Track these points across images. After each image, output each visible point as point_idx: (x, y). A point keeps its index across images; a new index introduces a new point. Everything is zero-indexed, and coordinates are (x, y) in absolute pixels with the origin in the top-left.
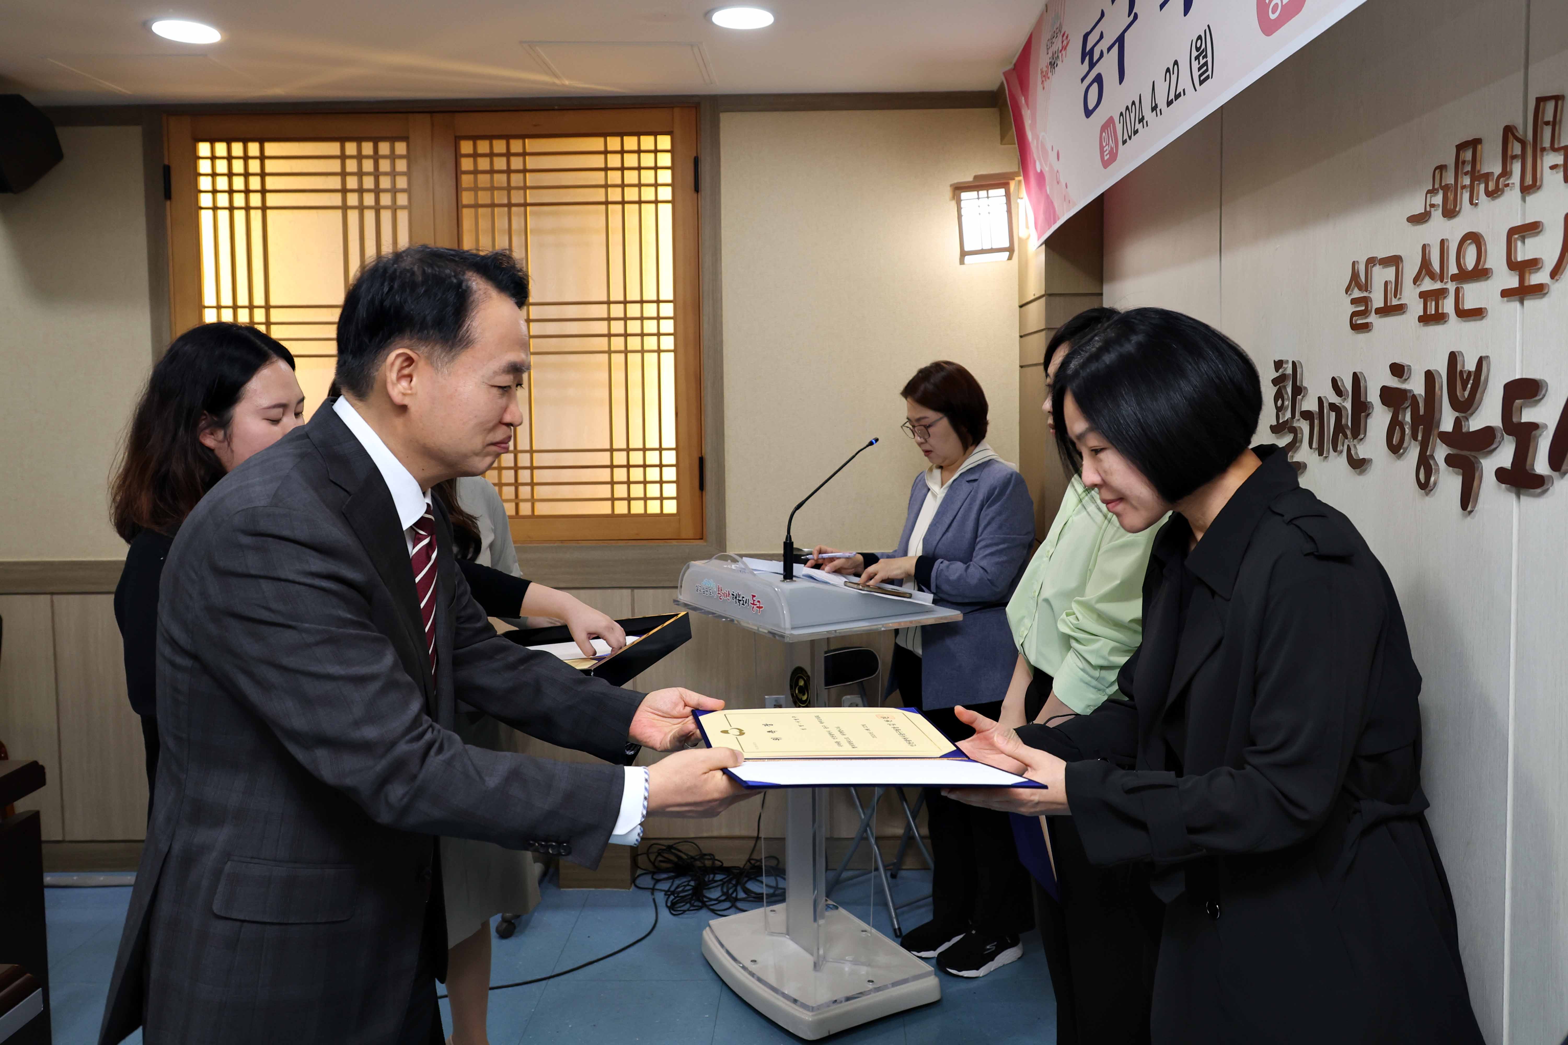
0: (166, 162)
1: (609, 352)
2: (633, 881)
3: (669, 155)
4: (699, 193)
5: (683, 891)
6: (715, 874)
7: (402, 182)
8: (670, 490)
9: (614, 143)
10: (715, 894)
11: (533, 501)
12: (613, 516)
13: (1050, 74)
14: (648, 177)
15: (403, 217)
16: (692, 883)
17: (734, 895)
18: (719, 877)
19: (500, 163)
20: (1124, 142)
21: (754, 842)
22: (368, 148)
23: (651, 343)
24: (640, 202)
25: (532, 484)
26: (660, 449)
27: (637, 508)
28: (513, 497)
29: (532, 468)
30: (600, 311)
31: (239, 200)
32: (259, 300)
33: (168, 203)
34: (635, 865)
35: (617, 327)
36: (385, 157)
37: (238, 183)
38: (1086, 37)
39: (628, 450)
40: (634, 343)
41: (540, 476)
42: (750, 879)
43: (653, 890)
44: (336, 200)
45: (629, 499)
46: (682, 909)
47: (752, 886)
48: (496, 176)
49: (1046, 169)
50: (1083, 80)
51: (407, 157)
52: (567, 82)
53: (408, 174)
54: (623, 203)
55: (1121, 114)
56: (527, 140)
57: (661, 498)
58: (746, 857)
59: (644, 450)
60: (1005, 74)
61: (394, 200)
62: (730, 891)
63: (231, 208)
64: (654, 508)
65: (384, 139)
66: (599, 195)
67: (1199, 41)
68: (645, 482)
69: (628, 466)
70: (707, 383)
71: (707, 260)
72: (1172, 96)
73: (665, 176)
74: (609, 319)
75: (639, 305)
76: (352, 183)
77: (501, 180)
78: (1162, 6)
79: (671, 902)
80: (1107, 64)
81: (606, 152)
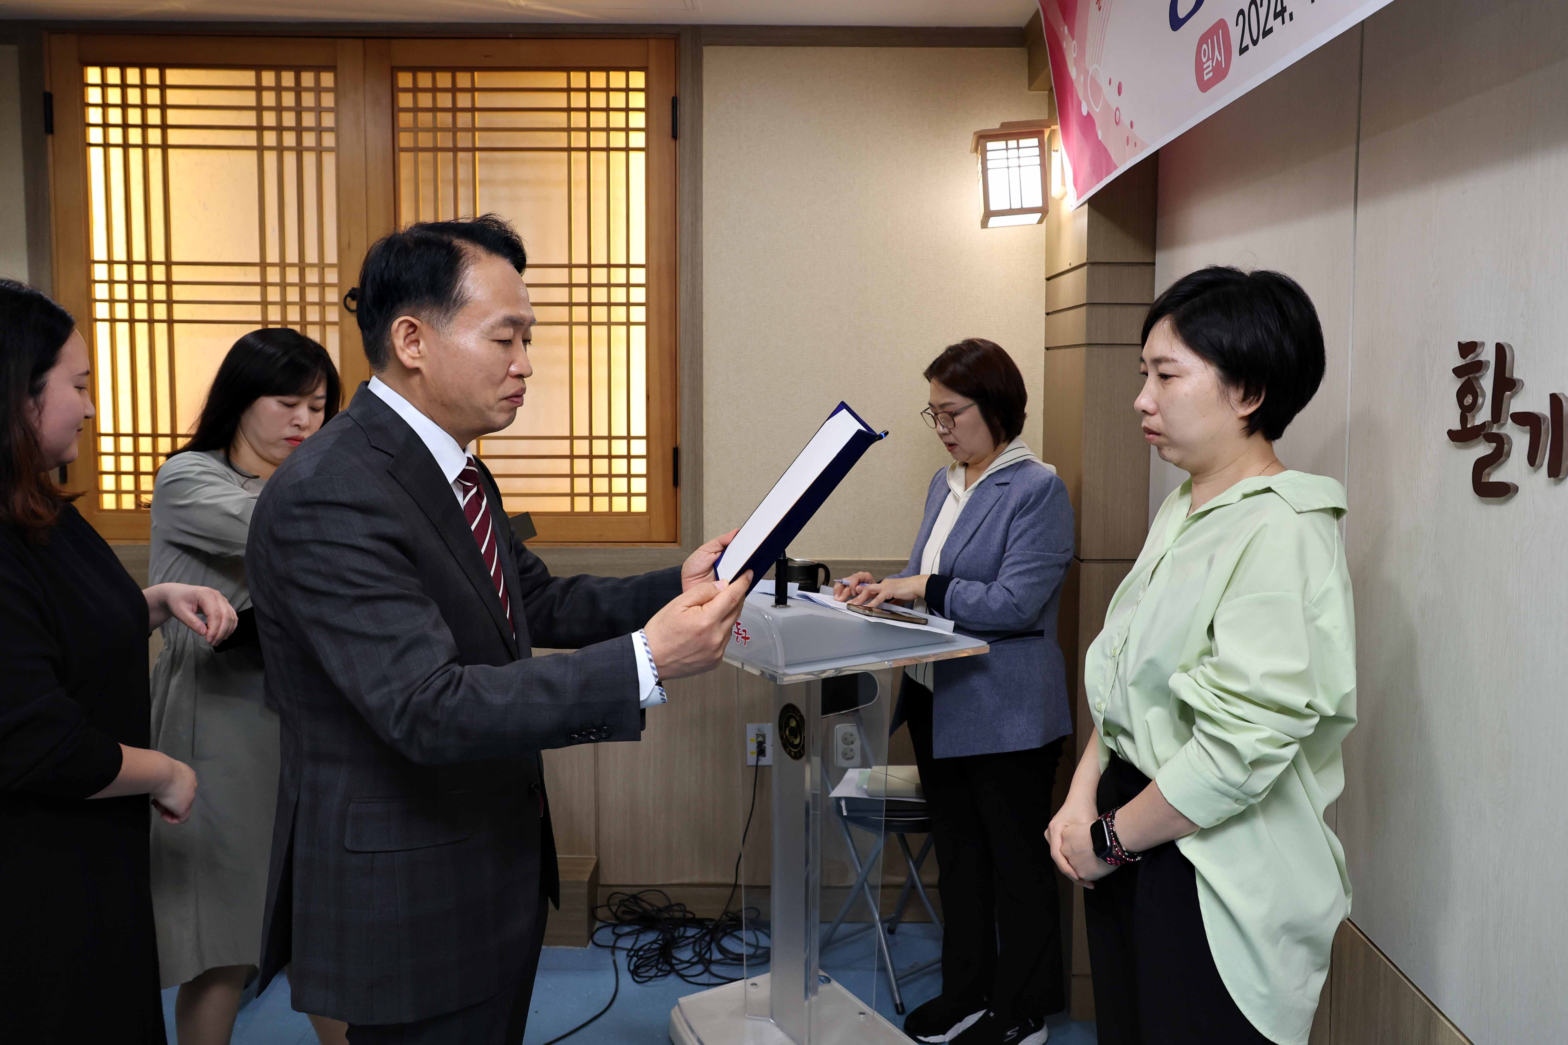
0: (48, 90)
1: (570, 324)
2: (591, 937)
3: (642, 95)
4: (678, 141)
5: (649, 952)
6: (685, 927)
7: (328, 120)
8: (640, 485)
9: (578, 79)
10: (686, 954)
12: (572, 514)
14: (618, 119)
15: (329, 160)
16: (661, 940)
17: (708, 957)
18: (691, 932)
19: (445, 100)
21: (731, 890)
22: (288, 78)
23: (619, 314)
24: (608, 149)
26: (629, 438)
27: (601, 504)
30: (561, 275)
31: (135, 136)
32: (158, 254)
33: (50, 138)
34: (593, 916)
35: (580, 295)
36: (308, 89)
37: (134, 116)
39: (591, 438)
42: (726, 934)
43: (614, 948)
44: (250, 139)
45: (591, 495)
46: (647, 974)
47: (728, 943)
48: (439, 115)
51: (334, 90)
53: (336, 110)
54: (588, 149)
56: (476, 74)
57: (629, 495)
58: (723, 907)
59: (610, 438)
61: (319, 140)
62: (703, 951)
63: (126, 146)
64: (620, 505)
65: (308, 68)
66: (560, 140)
68: (610, 476)
69: (591, 457)
70: (684, 361)
71: (686, 218)
73: (638, 120)
74: (570, 285)
75: (605, 270)
76: (269, 119)
77: (445, 120)
79: (634, 964)
81: (569, 90)
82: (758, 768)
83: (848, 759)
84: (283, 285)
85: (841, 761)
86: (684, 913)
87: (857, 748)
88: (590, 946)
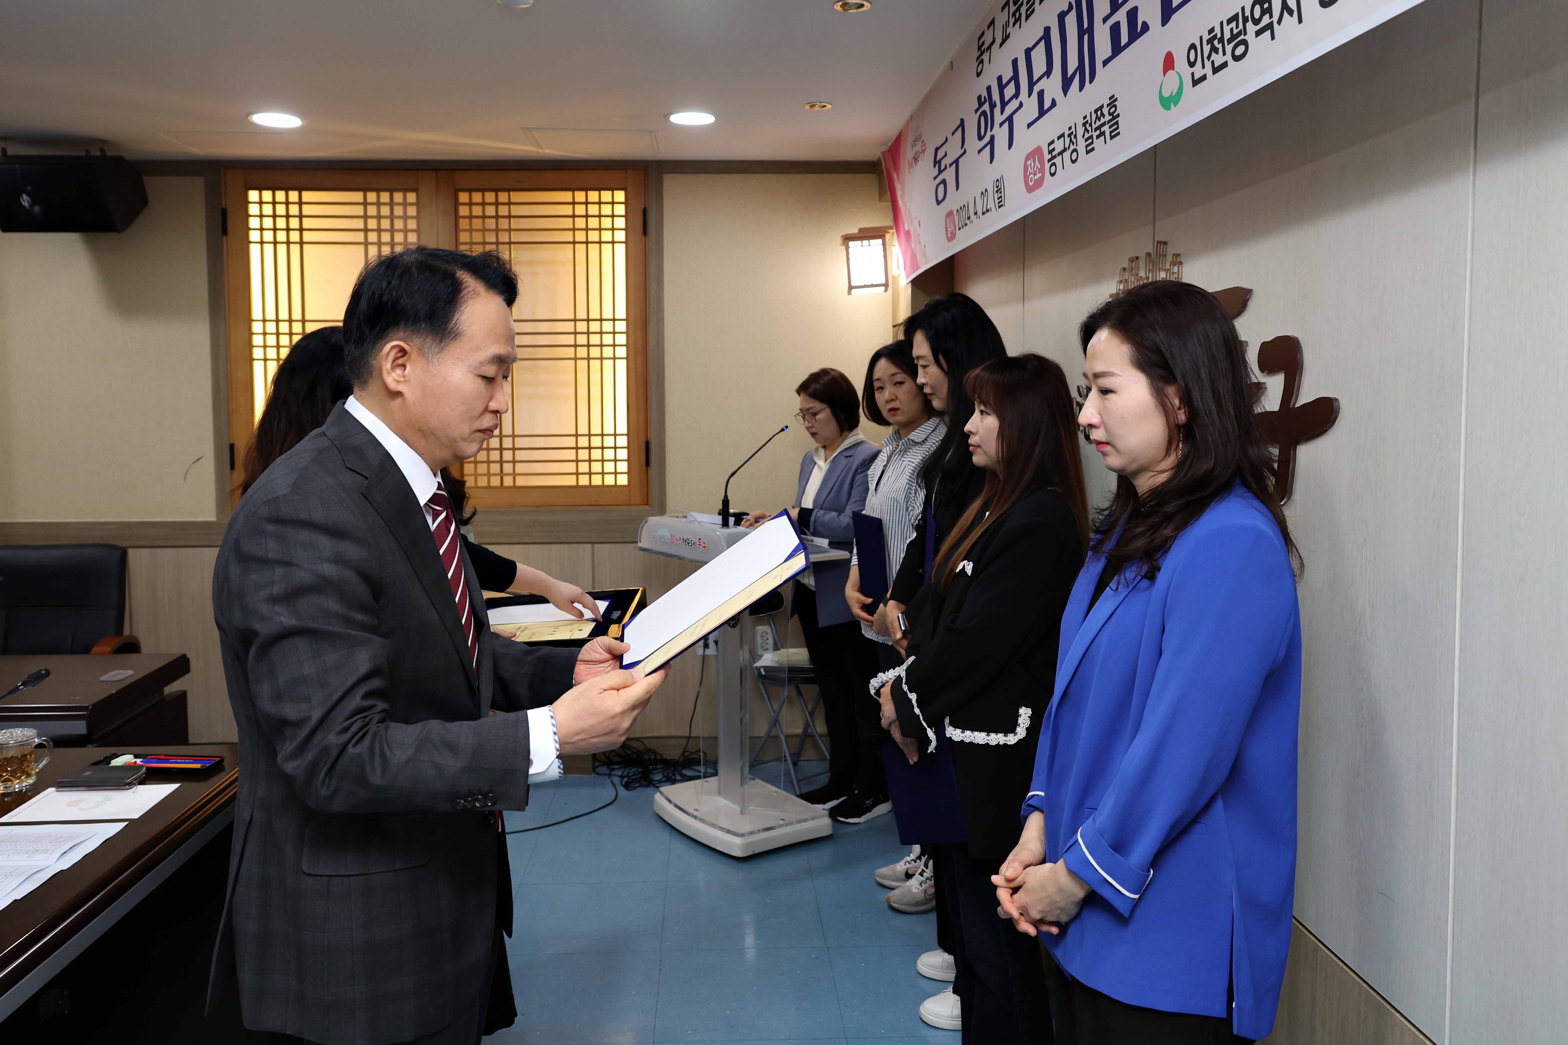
0: (224, 206)
1: (576, 359)
2: (594, 770)
3: (623, 206)
4: (647, 236)
5: (634, 775)
6: (656, 765)
7: (412, 224)
8: (623, 467)
9: (580, 196)
10: (658, 777)
11: (514, 475)
12: (577, 487)
13: (914, 165)
14: (607, 223)
16: (640, 770)
17: (673, 777)
18: (660, 766)
19: (490, 211)
20: (960, 229)
21: (686, 741)
22: (385, 197)
23: (608, 352)
24: (600, 242)
25: (514, 462)
26: (615, 435)
27: (597, 481)
28: (499, 472)
29: (514, 449)
30: (569, 327)
31: (281, 236)
32: (296, 315)
33: (225, 238)
35: (582, 339)
36: (398, 204)
37: (281, 223)
38: (937, 149)
40: (595, 352)
41: (520, 455)
42: (684, 768)
43: (610, 775)
44: (360, 237)
45: (590, 474)
46: (634, 786)
47: (686, 772)
48: (487, 221)
49: (912, 230)
50: (935, 178)
51: (417, 204)
52: (548, 151)
53: (418, 218)
54: (587, 243)
55: (957, 210)
56: (512, 193)
57: (616, 473)
58: (681, 752)
59: (602, 435)
60: (883, 153)
61: (406, 237)
62: (670, 775)
63: (275, 243)
64: (609, 480)
65: (398, 190)
66: (568, 236)
67: (998, 182)
68: (603, 461)
69: (590, 448)
70: (652, 384)
71: (653, 287)
72: (985, 210)
73: (620, 223)
74: (576, 333)
75: (599, 322)
76: (372, 224)
77: (491, 224)
78: (979, 151)
79: (626, 782)
80: (949, 175)
81: (574, 203)
82: (705, 658)
83: (765, 650)
85: (760, 652)
86: (655, 756)
87: (771, 642)
88: (593, 775)
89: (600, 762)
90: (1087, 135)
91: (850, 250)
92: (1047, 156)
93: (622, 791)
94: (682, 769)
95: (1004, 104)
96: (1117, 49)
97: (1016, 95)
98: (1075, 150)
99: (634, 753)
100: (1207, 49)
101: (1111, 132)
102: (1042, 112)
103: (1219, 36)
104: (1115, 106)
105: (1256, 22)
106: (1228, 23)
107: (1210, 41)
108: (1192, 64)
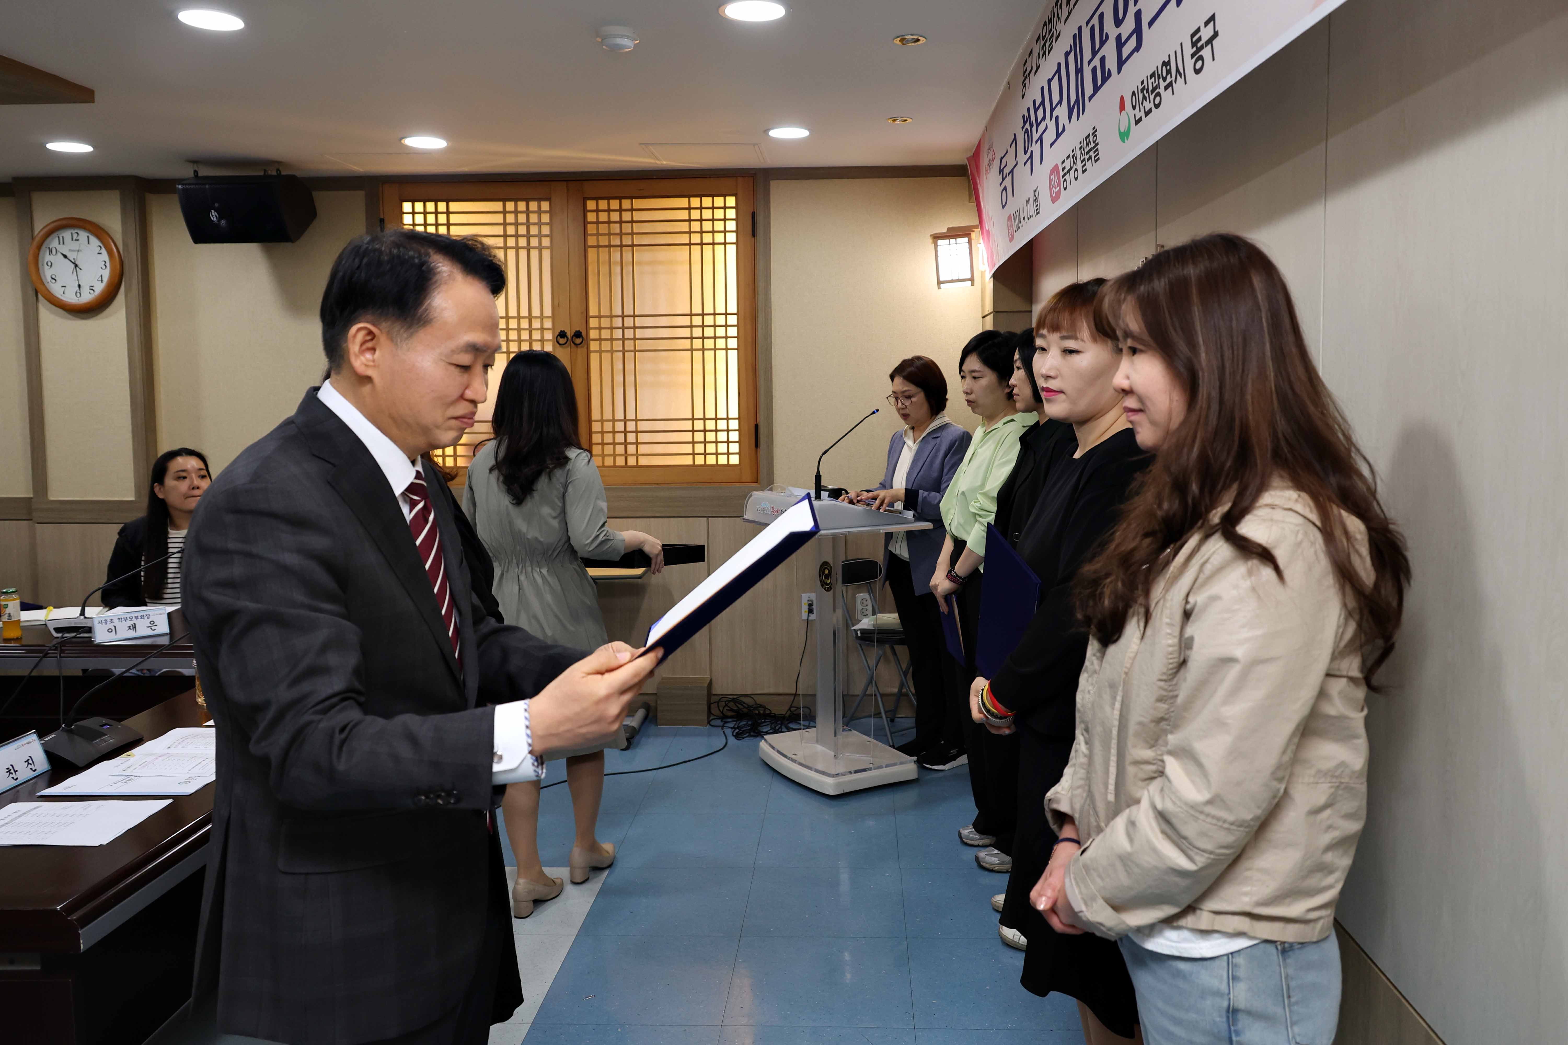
0: (381, 216)
1: (692, 350)
2: (709, 722)
3: (734, 211)
4: (756, 238)
5: (744, 727)
6: (765, 719)
7: (546, 230)
8: (735, 448)
9: (695, 202)
10: (765, 728)
11: (637, 455)
12: (694, 465)
13: (989, 170)
14: (719, 226)
15: (546, 254)
16: (750, 723)
17: (780, 730)
18: (768, 720)
19: (615, 216)
20: (1016, 231)
21: (793, 697)
22: (522, 206)
23: (721, 343)
24: (713, 244)
25: (637, 443)
26: (728, 419)
27: (711, 460)
28: (624, 452)
29: (637, 432)
30: (686, 321)
34: (709, 712)
35: (697, 332)
36: (533, 212)
38: (1002, 158)
39: (705, 419)
40: (709, 343)
41: (643, 437)
42: (791, 722)
43: (723, 727)
44: (500, 242)
45: (705, 454)
46: (743, 736)
47: (792, 726)
48: (612, 226)
49: (990, 230)
50: (1001, 184)
51: (551, 212)
52: (665, 163)
53: (551, 224)
54: (702, 244)
55: (1014, 215)
56: (634, 200)
57: (728, 454)
59: (716, 419)
60: (968, 159)
61: (540, 242)
62: (777, 728)
64: (723, 460)
65: (533, 199)
66: (685, 239)
67: (1035, 192)
68: (716, 442)
69: (705, 431)
70: (761, 372)
71: (761, 285)
72: (1029, 215)
73: (731, 225)
74: (691, 327)
75: (712, 316)
76: (511, 230)
77: (616, 228)
78: (1025, 164)
79: (737, 733)
80: (1008, 182)
81: (689, 208)
82: (810, 622)
83: (865, 615)
84: (519, 330)
85: (859, 617)
86: (764, 711)
87: (870, 608)
88: (708, 726)
89: (714, 715)
90: (1082, 158)
91: (939, 248)
92: (1062, 173)
93: (732, 740)
94: (788, 723)
95: (1038, 125)
96: (1096, 89)
97: (1044, 118)
98: (1076, 170)
99: (745, 707)
100: (1141, 96)
101: (1095, 157)
102: (1058, 135)
103: (1146, 87)
104: (1096, 136)
105: (1164, 80)
106: (1151, 78)
107: (1142, 91)
108: (1134, 108)
